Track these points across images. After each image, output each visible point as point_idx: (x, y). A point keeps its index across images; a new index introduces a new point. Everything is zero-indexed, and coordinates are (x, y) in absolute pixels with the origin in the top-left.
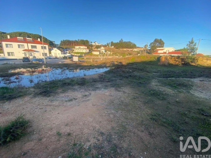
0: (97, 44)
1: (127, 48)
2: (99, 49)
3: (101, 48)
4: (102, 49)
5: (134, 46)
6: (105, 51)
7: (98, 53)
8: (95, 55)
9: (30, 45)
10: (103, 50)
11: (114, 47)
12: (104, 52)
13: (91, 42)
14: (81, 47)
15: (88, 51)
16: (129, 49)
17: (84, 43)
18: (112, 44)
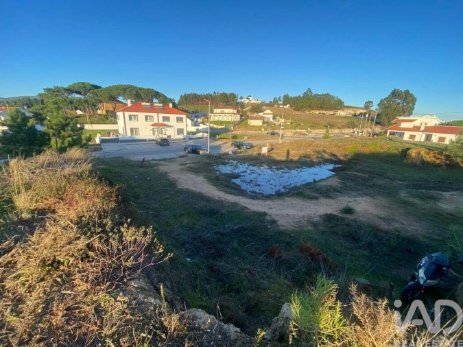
0: (253, 101)
1: (322, 108)
2: (261, 114)
3: (265, 112)
4: (268, 114)
5: (339, 105)
6: (274, 118)
7: (259, 123)
8: (253, 127)
9: (161, 115)
10: (268, 116)
11: (291, 106)
12: (271, 119)
13: (241, 98)
14: (226, 111)
15: (238, 118)
16: (325, 112)
17: (228, 100)
18: (287, 100)
